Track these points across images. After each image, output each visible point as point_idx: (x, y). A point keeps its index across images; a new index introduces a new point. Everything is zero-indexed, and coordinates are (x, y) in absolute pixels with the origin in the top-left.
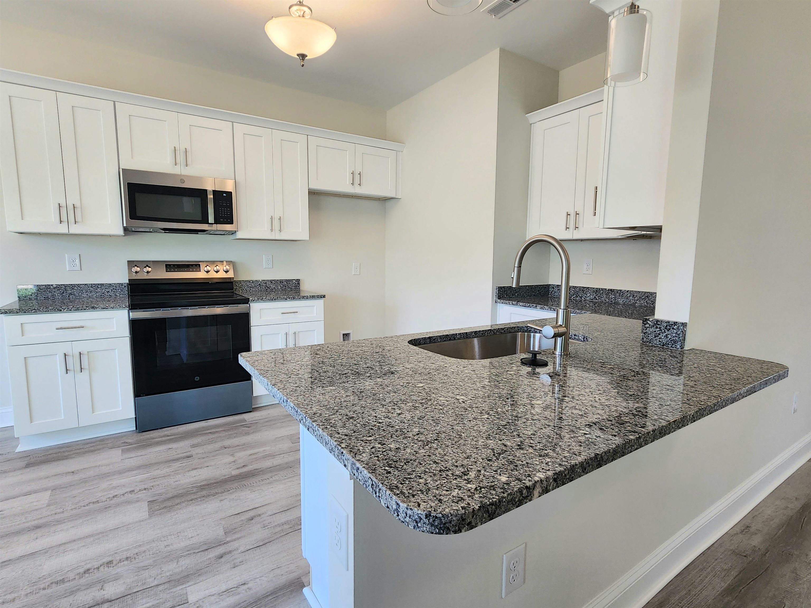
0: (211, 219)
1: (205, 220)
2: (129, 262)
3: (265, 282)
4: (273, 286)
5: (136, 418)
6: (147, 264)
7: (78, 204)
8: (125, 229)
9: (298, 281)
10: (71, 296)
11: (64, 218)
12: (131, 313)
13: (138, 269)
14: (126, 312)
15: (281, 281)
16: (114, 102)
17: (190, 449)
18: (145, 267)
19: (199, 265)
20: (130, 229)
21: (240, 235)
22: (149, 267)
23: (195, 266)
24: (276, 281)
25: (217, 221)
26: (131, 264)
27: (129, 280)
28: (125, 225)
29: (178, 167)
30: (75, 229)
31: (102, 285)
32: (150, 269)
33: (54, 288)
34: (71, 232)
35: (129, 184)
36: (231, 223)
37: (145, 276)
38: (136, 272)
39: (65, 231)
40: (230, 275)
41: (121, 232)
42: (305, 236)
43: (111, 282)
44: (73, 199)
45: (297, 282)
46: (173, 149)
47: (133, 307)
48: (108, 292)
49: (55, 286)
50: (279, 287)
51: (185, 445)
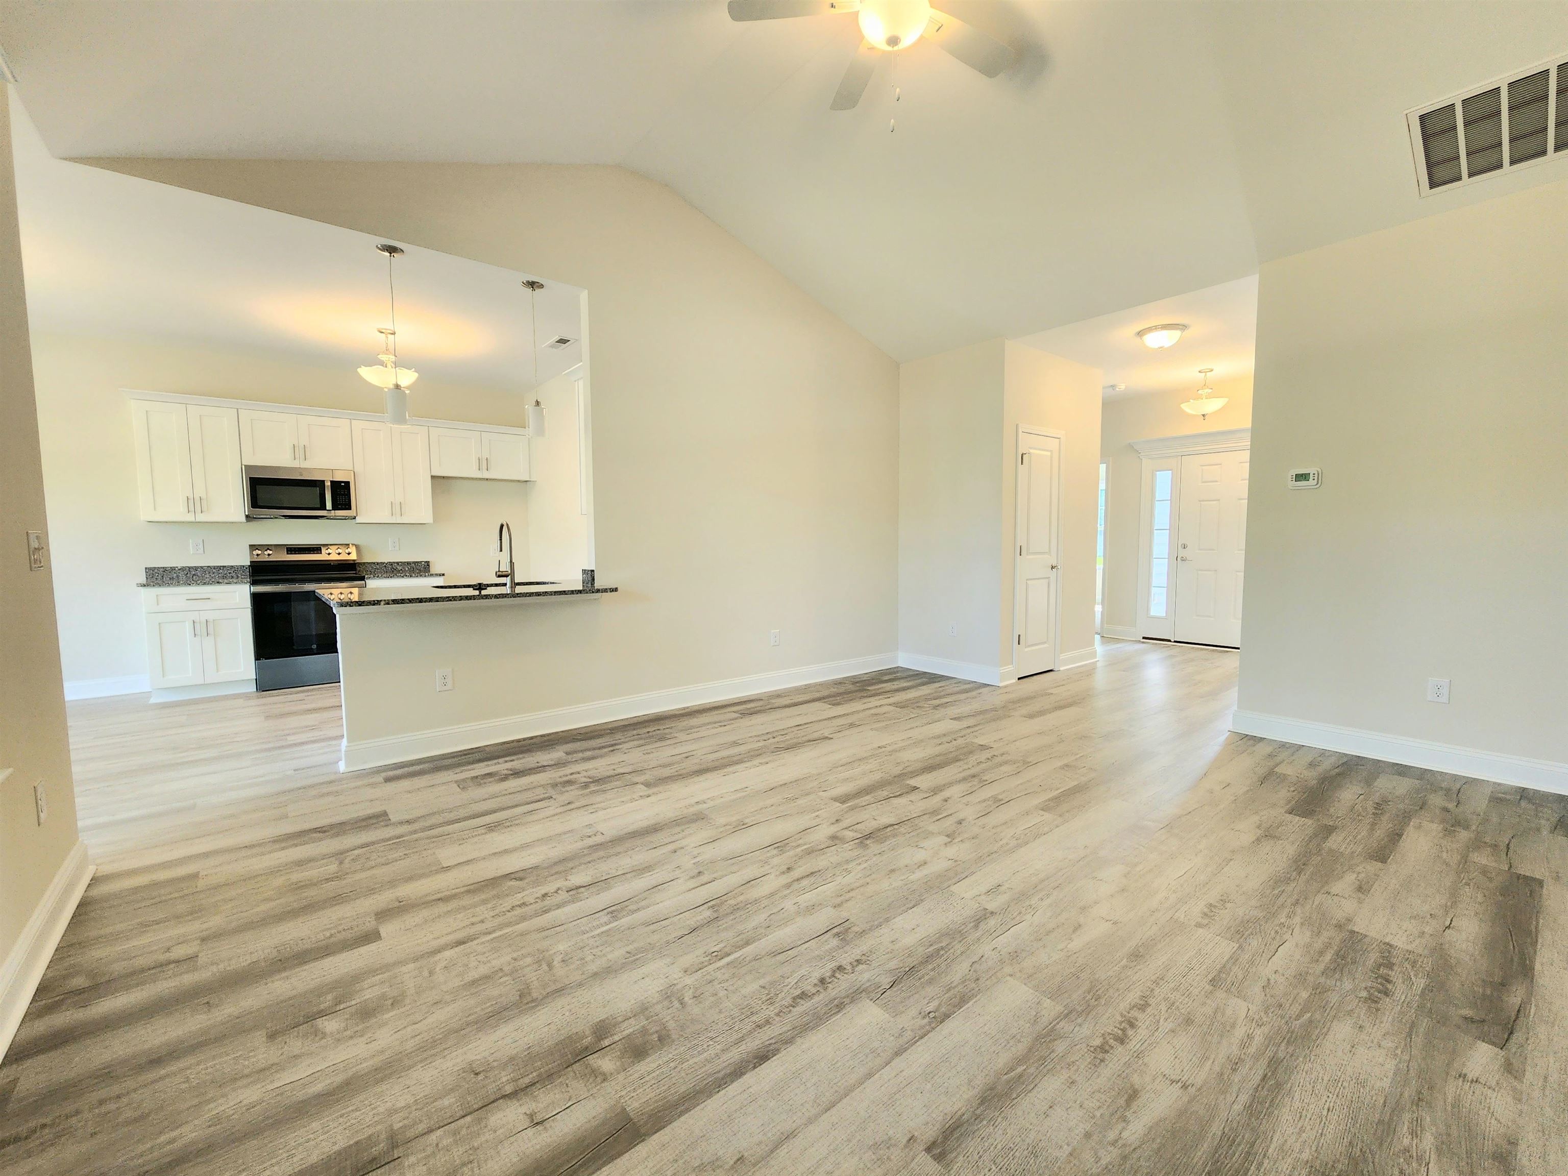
0: (329, 505)
1: (323, 507)
2: (251, 546)
3: (391, 564)
4: (399, 568)
5: (256, 679)
6: (268, 547)
7: (204, 496)
8: (247, 516)
9: (428, 563)
10: (194, 577)
11: (192, 508)
12: (252, 588)
13: (260, 552)
14: (248, 586)
15: (409, 563)
16: (237, 409)
17: (305, 698)
18: (266, 550)
19: (320, 548)
20: (251, 516)
21: (358, 520)
22: (270, 550)
23: (316, 549)
24: (403, 563)
25: (335, 507)
26: (253, 547)
27: (251, 562)
28: (247, 514)
29: (297, 461)
30: (201, 518)
31: (224, 567)
32: (271, 552)
33: (179, 570)
34: (197, 520)
35: (250, 478)
36: (350, 508)
37: (267, 559)
38: (258, 555)
39: (192, 519)
40: (353, 556)
41: (244, 519)
42: (428, 518)
43: (232, 565)
44: (200, 492)
45: (426, 564)
46: (293, 446)
47: (254, 583)
48: (230, 573)
49: (179, 568)
50: (407, 569)
51: (301, 696)
